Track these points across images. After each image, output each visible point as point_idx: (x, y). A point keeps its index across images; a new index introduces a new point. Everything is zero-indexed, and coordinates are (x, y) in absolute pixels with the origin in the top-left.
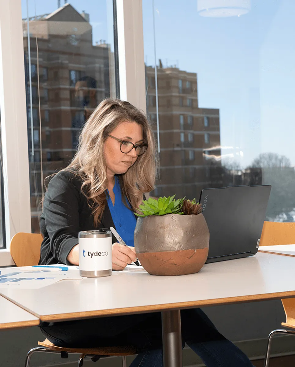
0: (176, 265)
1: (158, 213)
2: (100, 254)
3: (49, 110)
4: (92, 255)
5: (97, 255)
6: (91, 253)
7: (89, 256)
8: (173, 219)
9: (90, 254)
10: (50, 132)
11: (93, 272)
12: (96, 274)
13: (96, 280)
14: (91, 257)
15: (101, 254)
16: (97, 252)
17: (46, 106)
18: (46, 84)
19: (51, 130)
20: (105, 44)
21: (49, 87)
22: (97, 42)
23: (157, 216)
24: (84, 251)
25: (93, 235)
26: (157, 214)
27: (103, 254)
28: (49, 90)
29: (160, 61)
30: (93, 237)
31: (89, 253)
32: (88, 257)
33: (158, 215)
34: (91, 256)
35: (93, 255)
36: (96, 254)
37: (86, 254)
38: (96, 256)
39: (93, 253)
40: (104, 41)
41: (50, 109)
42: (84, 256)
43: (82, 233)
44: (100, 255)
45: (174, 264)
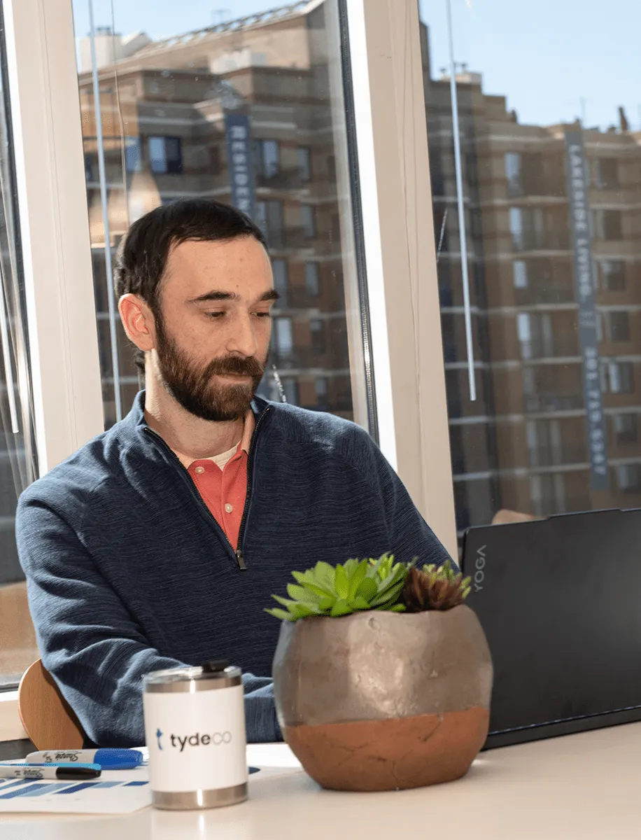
0: (384, 760)
1: (329, 610)
2: (204, 740)
3: (317, 264)
4: (183, 744)
5: (197, 744)
6: (179, 738)
7: (174, 745)
8: (372, 625)
9: (176, 741)
10: (322, 321)
11: (191, 795)
12: (200, 801)
13: (202, 818)
14: (182, 750)
15: (209, 738)
16: (197, 735)
17: (310, 251)
18: (305, 192)
19: (326, 316)
20: (465, 73)
21: (315, 201)
22: (443, 70)
23: (328, 619)
24: (159, 734)
25: (186, 683)
26: (327, 614)
27: (218, 739)
28: (314, 208)
29: (621, 111)
30: (185, 690)
31: (173, 738)
32: (172, 752)
33: (329, 616)
34: (179, 746)
35: (187, 743)
36: (194, 741)
37: (165, 740)
38: (197, 747)
39: (186, 738)
40: (464, 65)
41: (321, 259)
42: (160, 747)
43: (151, 678)
44: (206, 742)
45: (380, 759)
